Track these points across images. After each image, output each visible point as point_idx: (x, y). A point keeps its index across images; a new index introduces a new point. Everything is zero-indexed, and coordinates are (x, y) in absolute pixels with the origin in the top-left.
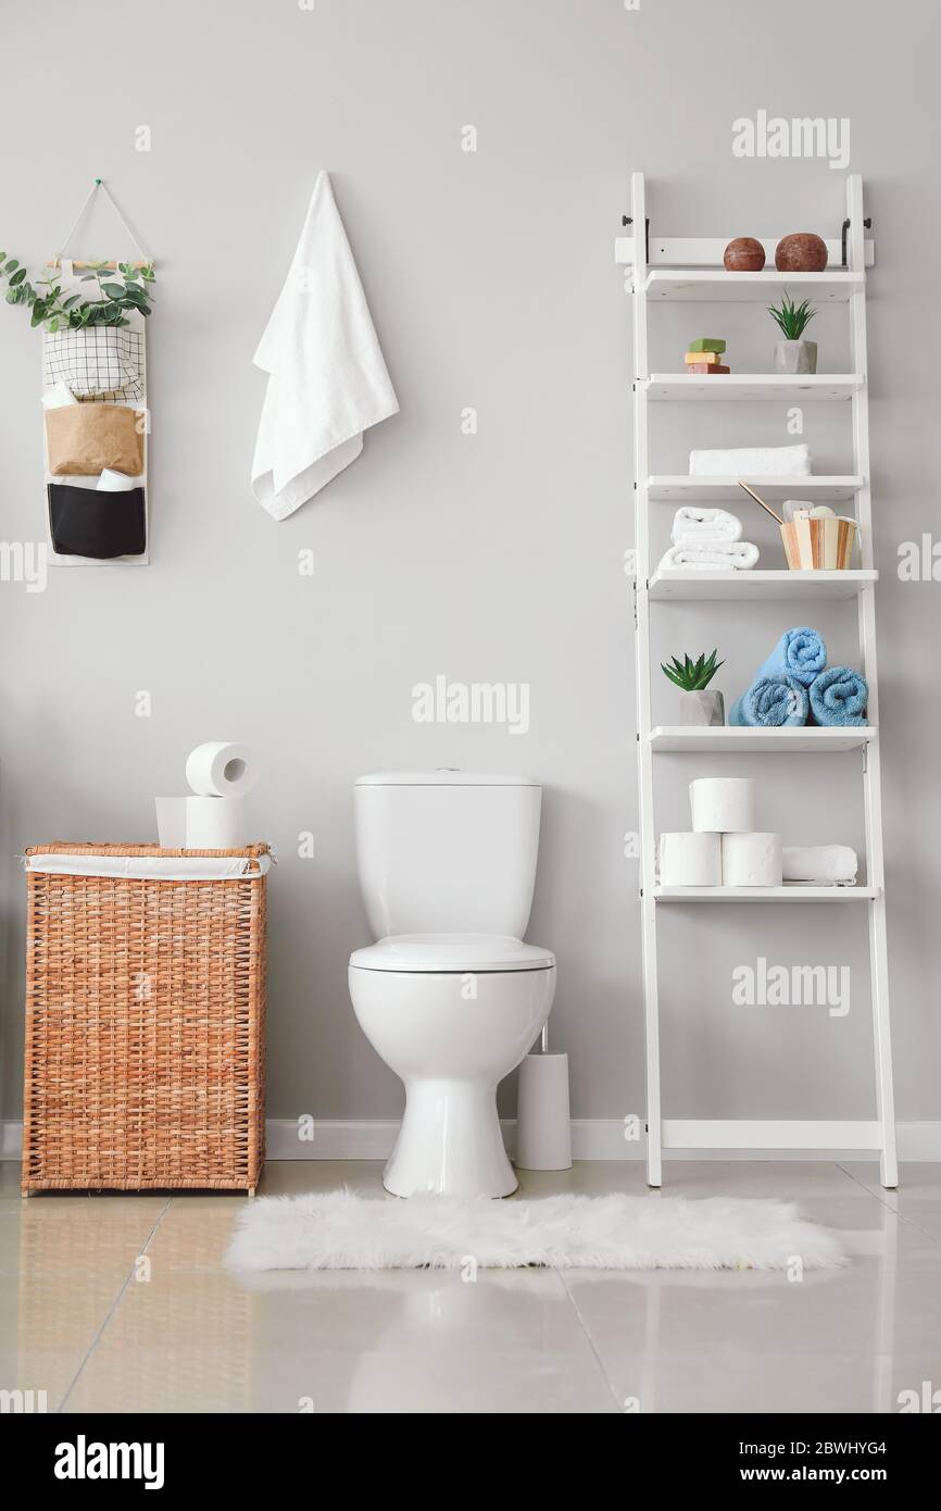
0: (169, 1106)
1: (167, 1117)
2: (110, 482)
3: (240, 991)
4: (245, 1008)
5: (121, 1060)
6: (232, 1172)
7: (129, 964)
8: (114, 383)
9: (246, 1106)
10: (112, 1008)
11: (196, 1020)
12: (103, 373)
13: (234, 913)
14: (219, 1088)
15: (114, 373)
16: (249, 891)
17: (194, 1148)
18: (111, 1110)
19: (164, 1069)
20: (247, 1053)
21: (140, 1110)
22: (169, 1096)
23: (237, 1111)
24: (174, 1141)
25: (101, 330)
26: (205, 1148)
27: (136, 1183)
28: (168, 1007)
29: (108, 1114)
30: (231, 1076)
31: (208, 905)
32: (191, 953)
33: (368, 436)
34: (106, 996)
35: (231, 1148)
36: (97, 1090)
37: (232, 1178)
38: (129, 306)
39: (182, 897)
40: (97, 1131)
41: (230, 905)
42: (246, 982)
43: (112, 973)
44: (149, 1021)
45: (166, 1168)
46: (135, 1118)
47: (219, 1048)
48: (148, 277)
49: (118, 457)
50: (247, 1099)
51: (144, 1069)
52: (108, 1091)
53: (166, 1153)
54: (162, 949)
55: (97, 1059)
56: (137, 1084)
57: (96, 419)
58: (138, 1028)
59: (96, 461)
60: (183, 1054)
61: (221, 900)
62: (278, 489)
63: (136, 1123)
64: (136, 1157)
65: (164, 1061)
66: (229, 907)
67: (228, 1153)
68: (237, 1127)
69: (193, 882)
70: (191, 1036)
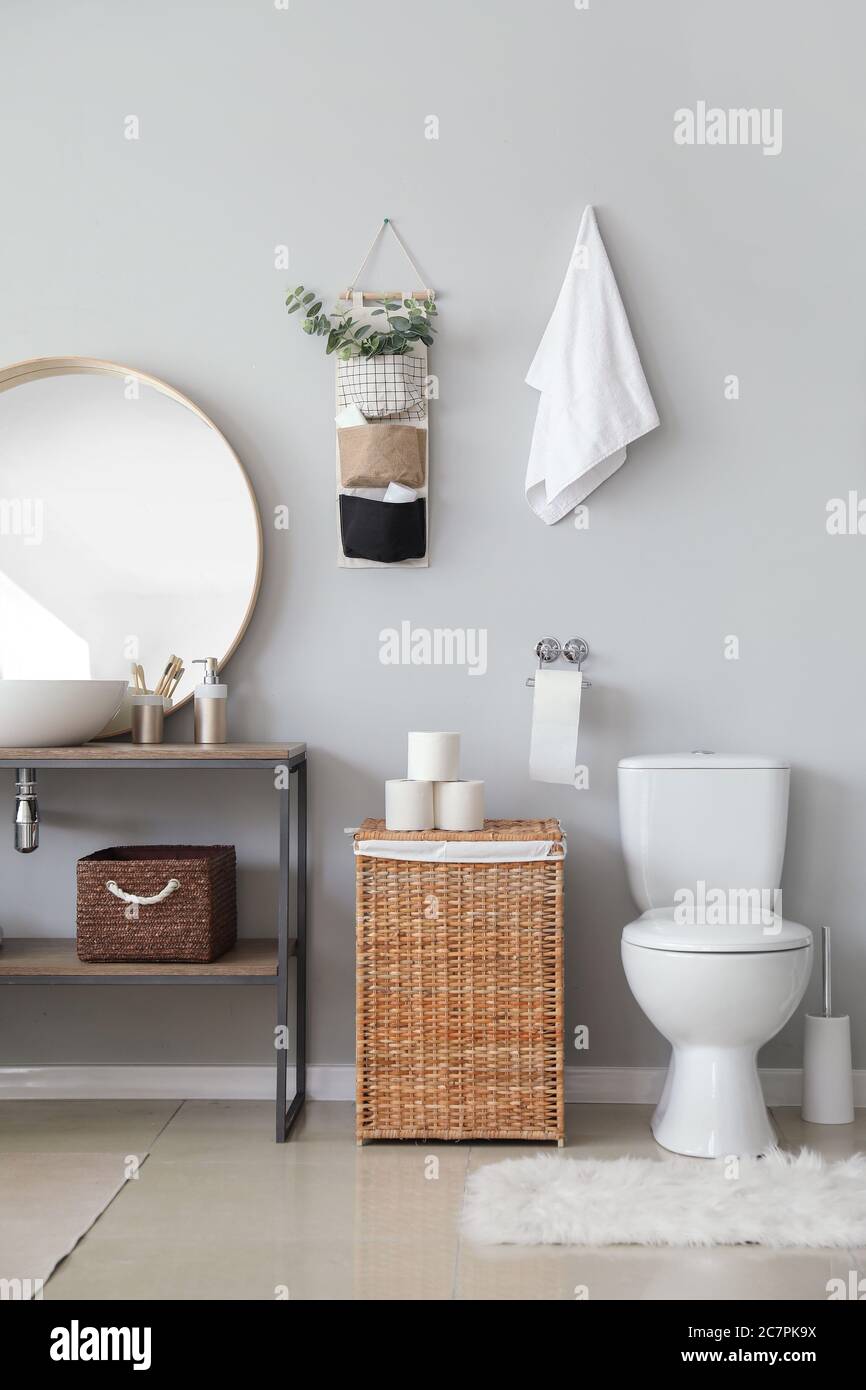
0: (485, 1065)
1: (483, 1075)
2: (396, 494)
3: (547, 961)
4: (552, 977)
5: (441, 1024)
6: (542, 1124)
7: (448, 937)
8: (400, 405)
9: (554, 1065)
10: (433, 977)
11: (508, 988)
12: (391, 397)
13: (539, 891)
14: (530, 1049)
15: (401, 396)
16: (554, 871)
17: (508, 1102)
18: (434, 1068)
19: (480, 1032)
20: (554, 1017)
21: (459, 1068)
22: (485, 1056)
23: (547, 1069)
24: (490, 1096)
25: (389, 359)
26: (518, 1103)
27: (457, 1133)
28: (483, 976)
29: (431, 1072)
30: (540, 1038)
31: (517, 884)
32: (503, 927)
33: (631, 449)
34: (428, 966)
35: (541, 1103)
36: (421, 1050)
37: (543, 1130)
38: (414, 338)
39: (494, 877)
40: (422, 1087)
41: (537, 884)
42: (553, 953)
43: (433, 945)
44: (468, 988)
45: (483, 1120)
46: (455, 1076)
47: (529, 1013)
48: (430, 310)
49: (403, 472)
50: (555, 1059)
51: (462, 1031)
52: (431, 1051)
53: (483, 1107)
54: (477, 924)
55: (421, 1022)
56: (457, 1045)
57: (384, 438)
58: (456, 995)
59: (385, 476)
60: (497, 1018)
61: (529, 880)
62: (550, 499)
63: (456, 1080)
64: (457, 1110)
65: (480, 1024)
66: (536, 886)
67: (539, 1107)
68: (547, 1084)
69: (504, 863)
70: (504, 1003)
